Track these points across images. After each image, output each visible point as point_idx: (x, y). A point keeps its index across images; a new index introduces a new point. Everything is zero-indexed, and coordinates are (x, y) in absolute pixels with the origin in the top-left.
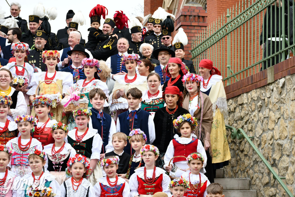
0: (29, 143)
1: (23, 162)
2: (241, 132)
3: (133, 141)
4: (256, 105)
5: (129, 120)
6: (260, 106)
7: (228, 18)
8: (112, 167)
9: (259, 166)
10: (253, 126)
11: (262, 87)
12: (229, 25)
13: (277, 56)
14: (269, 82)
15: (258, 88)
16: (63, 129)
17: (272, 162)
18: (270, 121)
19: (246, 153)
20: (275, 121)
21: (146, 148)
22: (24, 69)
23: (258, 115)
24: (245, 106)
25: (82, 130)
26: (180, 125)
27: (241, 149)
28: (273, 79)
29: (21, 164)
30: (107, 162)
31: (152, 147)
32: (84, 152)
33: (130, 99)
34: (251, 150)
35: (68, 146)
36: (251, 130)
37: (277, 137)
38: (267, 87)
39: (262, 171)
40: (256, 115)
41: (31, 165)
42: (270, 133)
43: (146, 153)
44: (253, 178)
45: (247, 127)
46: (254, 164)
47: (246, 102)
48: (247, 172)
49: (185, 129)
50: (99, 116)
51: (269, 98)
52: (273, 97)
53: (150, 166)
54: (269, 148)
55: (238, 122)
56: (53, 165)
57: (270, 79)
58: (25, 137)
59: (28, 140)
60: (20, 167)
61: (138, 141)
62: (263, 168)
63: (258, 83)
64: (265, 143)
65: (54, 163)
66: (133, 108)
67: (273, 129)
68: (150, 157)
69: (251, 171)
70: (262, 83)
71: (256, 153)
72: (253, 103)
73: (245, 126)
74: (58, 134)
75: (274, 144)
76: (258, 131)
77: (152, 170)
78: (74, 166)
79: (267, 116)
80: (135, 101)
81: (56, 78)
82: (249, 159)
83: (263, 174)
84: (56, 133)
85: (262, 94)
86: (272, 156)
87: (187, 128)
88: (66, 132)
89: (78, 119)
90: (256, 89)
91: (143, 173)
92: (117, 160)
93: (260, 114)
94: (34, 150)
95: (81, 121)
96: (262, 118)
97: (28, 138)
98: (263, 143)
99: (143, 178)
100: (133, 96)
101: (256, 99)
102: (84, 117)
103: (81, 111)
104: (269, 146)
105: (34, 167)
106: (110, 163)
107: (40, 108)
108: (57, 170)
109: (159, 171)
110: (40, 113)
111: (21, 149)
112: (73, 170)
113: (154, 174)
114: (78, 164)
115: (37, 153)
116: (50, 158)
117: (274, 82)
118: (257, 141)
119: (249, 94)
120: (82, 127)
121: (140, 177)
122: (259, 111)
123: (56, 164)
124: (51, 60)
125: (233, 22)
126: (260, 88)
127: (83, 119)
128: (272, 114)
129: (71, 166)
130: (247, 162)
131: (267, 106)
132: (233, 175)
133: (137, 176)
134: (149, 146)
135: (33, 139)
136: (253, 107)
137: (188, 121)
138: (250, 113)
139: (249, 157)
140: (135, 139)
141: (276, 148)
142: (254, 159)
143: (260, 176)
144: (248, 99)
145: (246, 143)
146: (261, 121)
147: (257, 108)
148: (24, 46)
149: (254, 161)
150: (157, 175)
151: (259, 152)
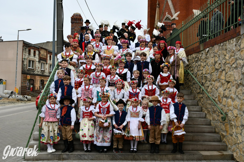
0: (100, 74)
1: (97, 82)
2: (188, 71)
3: (144, 74)
4: (195, 60)
5: (141, 65)
6: (197, 60)
7: (182, 25)
8: (134, 85)
9: (195, 85)
10: (193, 69)
11: (198, 52)
12: (183, 28)
13: (205, 39)
14: (201, 50)
15: (196, 53)
16: (114, 69)
17: (201, 84)
18: (201, 67)
19: (189, 80)
20: (203, 67)
21: (149, 76)
22: (99, 44)
23: (196, 64)
24: (190, 60)
25: (121, 69)
26: (163, 67)
27: (187, 78)
28: (203, 48)
29: (96, 83)
30: (132, 82)
31: (151, 76)
32: (122, 78)
33: (142, 56)
34: (192, 79)
35: (117, 76)
36: (192, 71)
37: (204, 73)
38: (200, 52)
39: (197, 87)
40: (195, 64)
41: (100, 83)
42: (201, 72)
43: (148, 79)
44: (192, 90)
45: (190, 69)
46: (193, 85)
47: (190, 59)
48: (190, 88)
49: (165, 69)
50: (128, 64)
51: (201, 57)
52: (203, 56)
53: (150, 84)
54: (200, 78)
55: (186, 67)
56: (111, 84)
57: (201, 49)
58: (98, 72)
59: (99, 73)
60: (96, 84)
61: (146, 74)
62: (197, 86)
63: (196, 51)
64: (198, 76)
65: (111, 83)
66: (143, 61)
67: (202, 70)
68: (151, 80)
69: (192, 87)
70: (198, 51)
71: (194, 80)
72: (193, 59)
73: (189, 69)
74: (113, 71)
75: (203, 76)
76: (196, 71)
77: (151, 86)
78: (118, 84)
79: (200, 64)
80: (144, 57)
81: (112, 48)
82: (191, 83)
83: (197, 88)
84: (112, 70)
85: (198, 55)
86: (202, 81)
87: (166, 69)
88: (116, 70)
89: (120, 64)
90: (195, 53)
91: (148, 87)
92: (137, 82)
93: (197, 64)
94: (102, 77)
95: (121, 65)
96: (197, 65)
97: (99, 72)
98: (197, 76)
99: (148, 89)
100: (143, 55)
101: (195, 57)
102: (123, 63)
103: (121, 61)
104: (200, 77)
105: (101, 84)
106: (133, 83)
107: (106, 61)
108: (112, 86)
109: (154, 87)
110: (106, 62)
111: (96, 77)
112: (117, 85)
113: (152, 88)
114: (119, 83)
115: (103, 78)
116: (109, 81)
117: (203, 50)
118: (195, 75)
119: (192, 55)
120: (121, 68)
121: (146, 89)
122: (196, 63)
123: (112, 83)
124: (109, 41)
125: (185, 26)
126: (197, 53)
127: (122, 64)
128: (202, 63)
129: (116, 84)
130: (190, 84)
131: (200, 60)
132: (184, 89)
133: (145, 88)
134: (150, 76)
135: (102, 72)
136: (193, 61)
137: (167, 66)
138: (192, 63)
139: (191, 81)
140: (145, 73)
141: (204, 78)
142: (193, 82)
143: (196, 89)
144: (191, 58)
145: (189, 76)
146: (197, 66)
147: (195, 61)
148: (99, 35)
149: (193, 83)
150: (154, 88)
151: (196, 79)
